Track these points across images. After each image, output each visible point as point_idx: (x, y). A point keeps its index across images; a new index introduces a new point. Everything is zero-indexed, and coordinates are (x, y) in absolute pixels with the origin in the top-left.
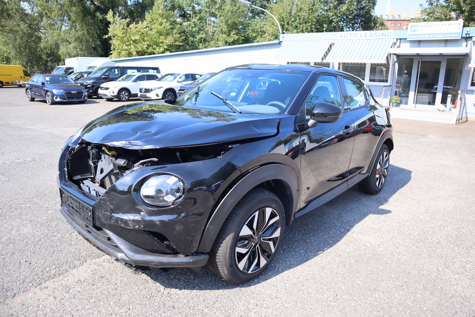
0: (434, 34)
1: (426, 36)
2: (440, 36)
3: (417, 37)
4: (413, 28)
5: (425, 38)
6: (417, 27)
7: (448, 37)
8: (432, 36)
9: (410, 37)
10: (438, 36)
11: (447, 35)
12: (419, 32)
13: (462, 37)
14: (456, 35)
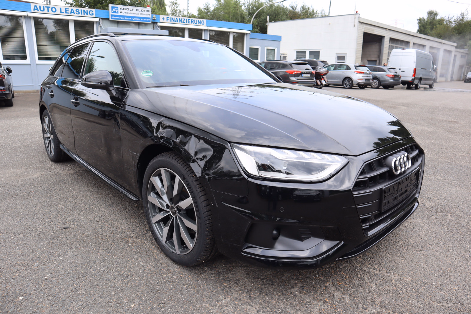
0: (132, 17)
1: (126, 18)
2: (137, 19)
3: (118, 18)
4: (114, 10)
5: (124, 19)
6: (117, 9)
7: (142, 21)
8: (130, 19)
9: (112, 17)
10: (135, 19)
11: (141, 19)
12: (119, 14)
13: (152, 22)
14: (148, 20)
